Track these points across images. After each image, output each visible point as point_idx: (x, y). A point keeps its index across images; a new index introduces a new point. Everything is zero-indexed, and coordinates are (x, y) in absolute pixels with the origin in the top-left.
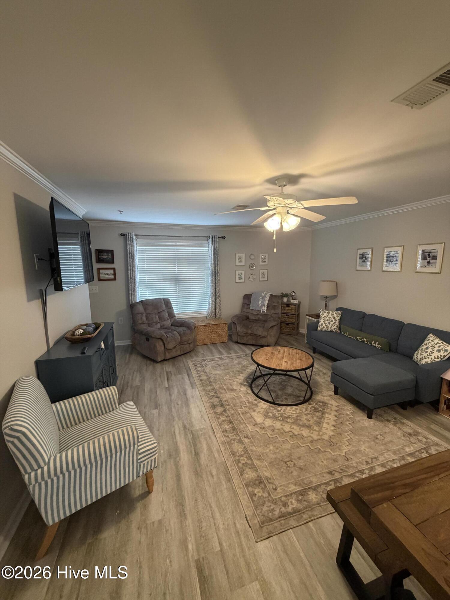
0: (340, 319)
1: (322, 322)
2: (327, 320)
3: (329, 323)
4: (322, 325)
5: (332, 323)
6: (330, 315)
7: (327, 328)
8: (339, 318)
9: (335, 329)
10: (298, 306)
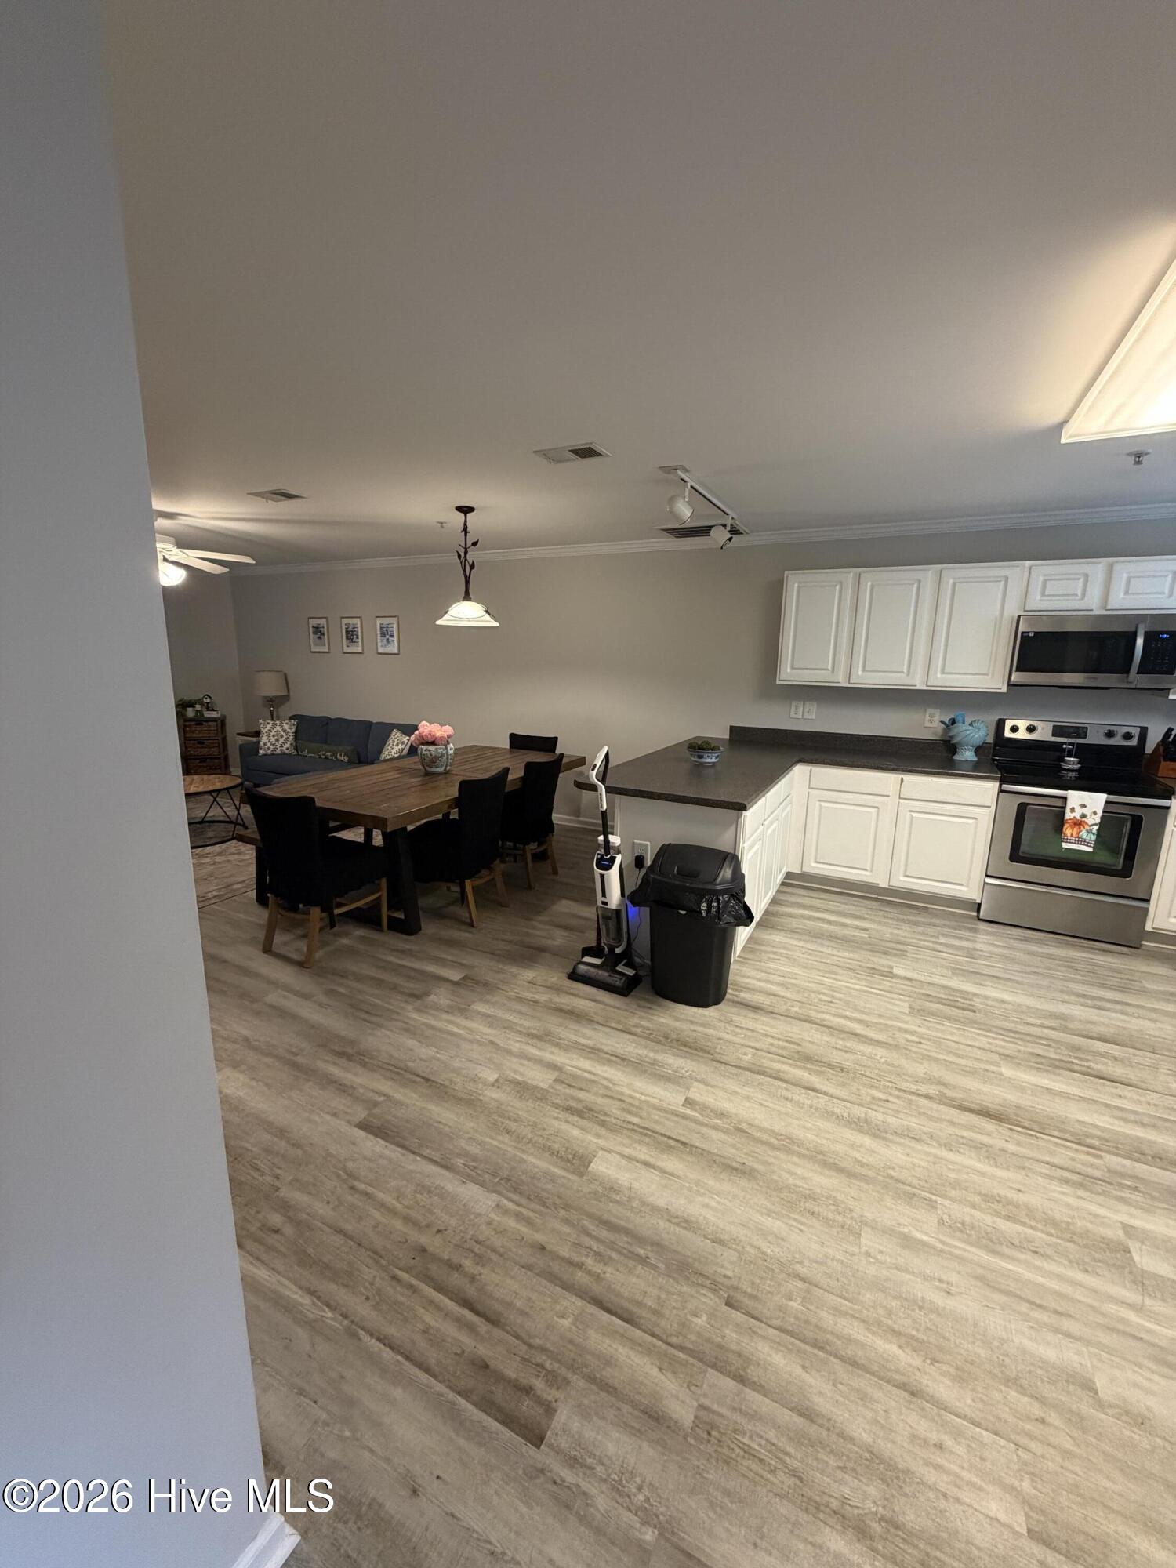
0: (296, 732)
1: (264, 739)
2: (274, 736)
3: (277, 740)
4: (265, 744)
5: (282, 740)
6: (278, 728)
7: (275, 749)
8: (293, 730)
9: (287, 749)
10: (222, 722)
